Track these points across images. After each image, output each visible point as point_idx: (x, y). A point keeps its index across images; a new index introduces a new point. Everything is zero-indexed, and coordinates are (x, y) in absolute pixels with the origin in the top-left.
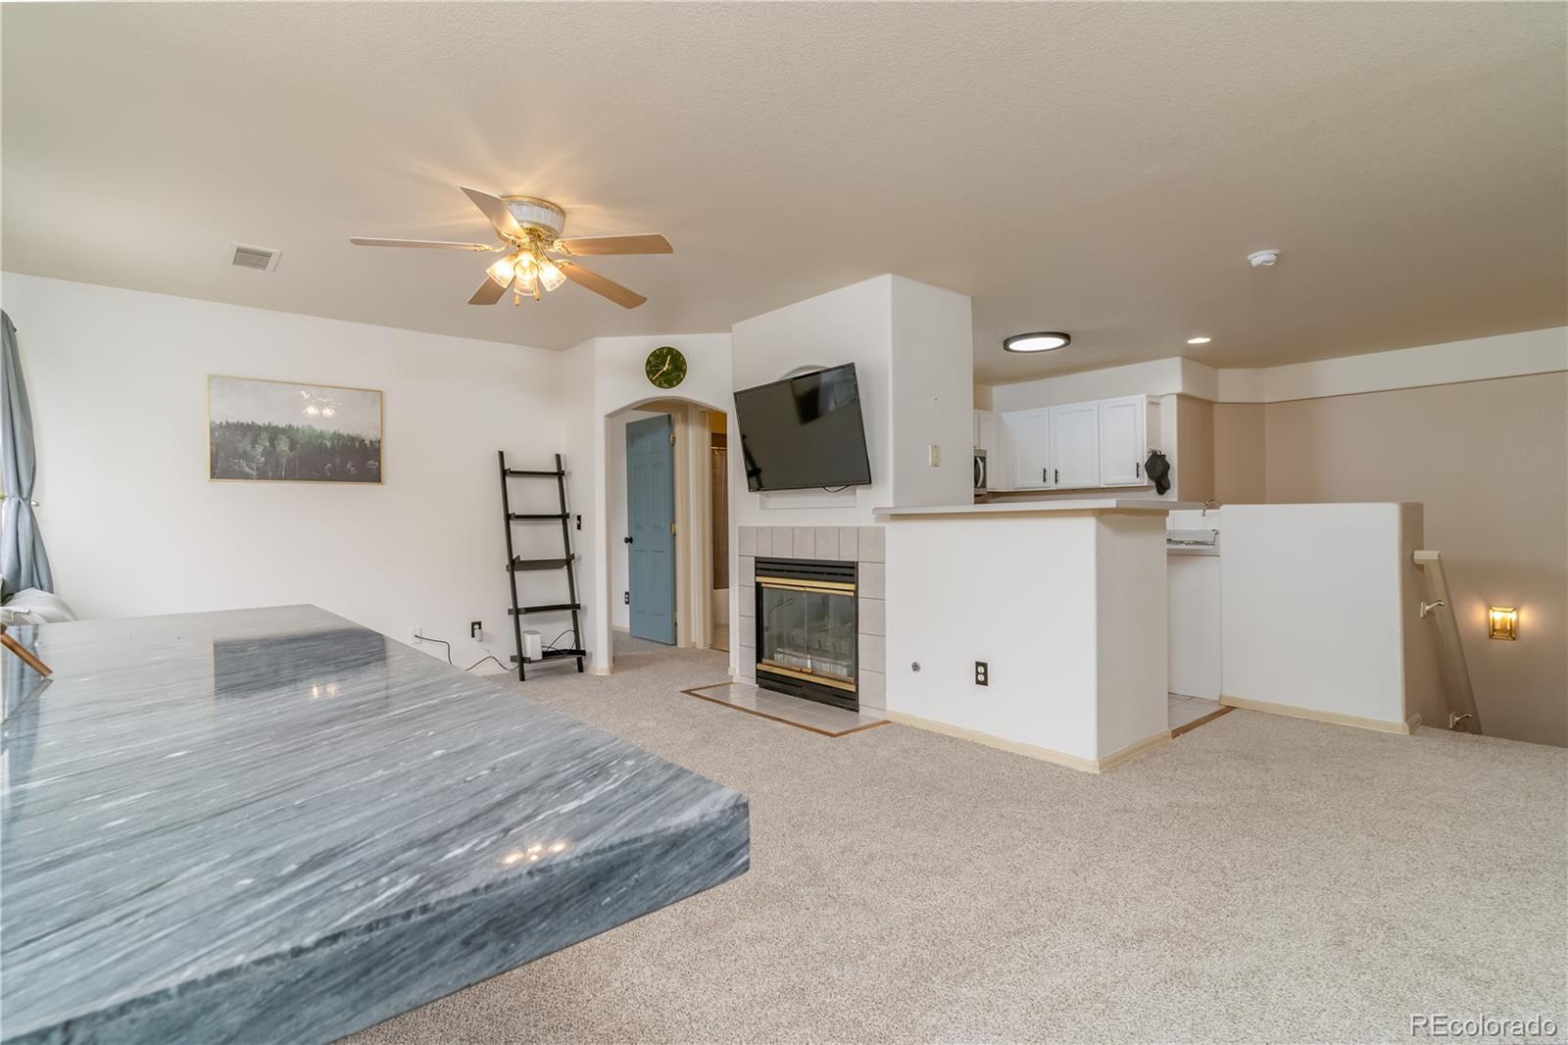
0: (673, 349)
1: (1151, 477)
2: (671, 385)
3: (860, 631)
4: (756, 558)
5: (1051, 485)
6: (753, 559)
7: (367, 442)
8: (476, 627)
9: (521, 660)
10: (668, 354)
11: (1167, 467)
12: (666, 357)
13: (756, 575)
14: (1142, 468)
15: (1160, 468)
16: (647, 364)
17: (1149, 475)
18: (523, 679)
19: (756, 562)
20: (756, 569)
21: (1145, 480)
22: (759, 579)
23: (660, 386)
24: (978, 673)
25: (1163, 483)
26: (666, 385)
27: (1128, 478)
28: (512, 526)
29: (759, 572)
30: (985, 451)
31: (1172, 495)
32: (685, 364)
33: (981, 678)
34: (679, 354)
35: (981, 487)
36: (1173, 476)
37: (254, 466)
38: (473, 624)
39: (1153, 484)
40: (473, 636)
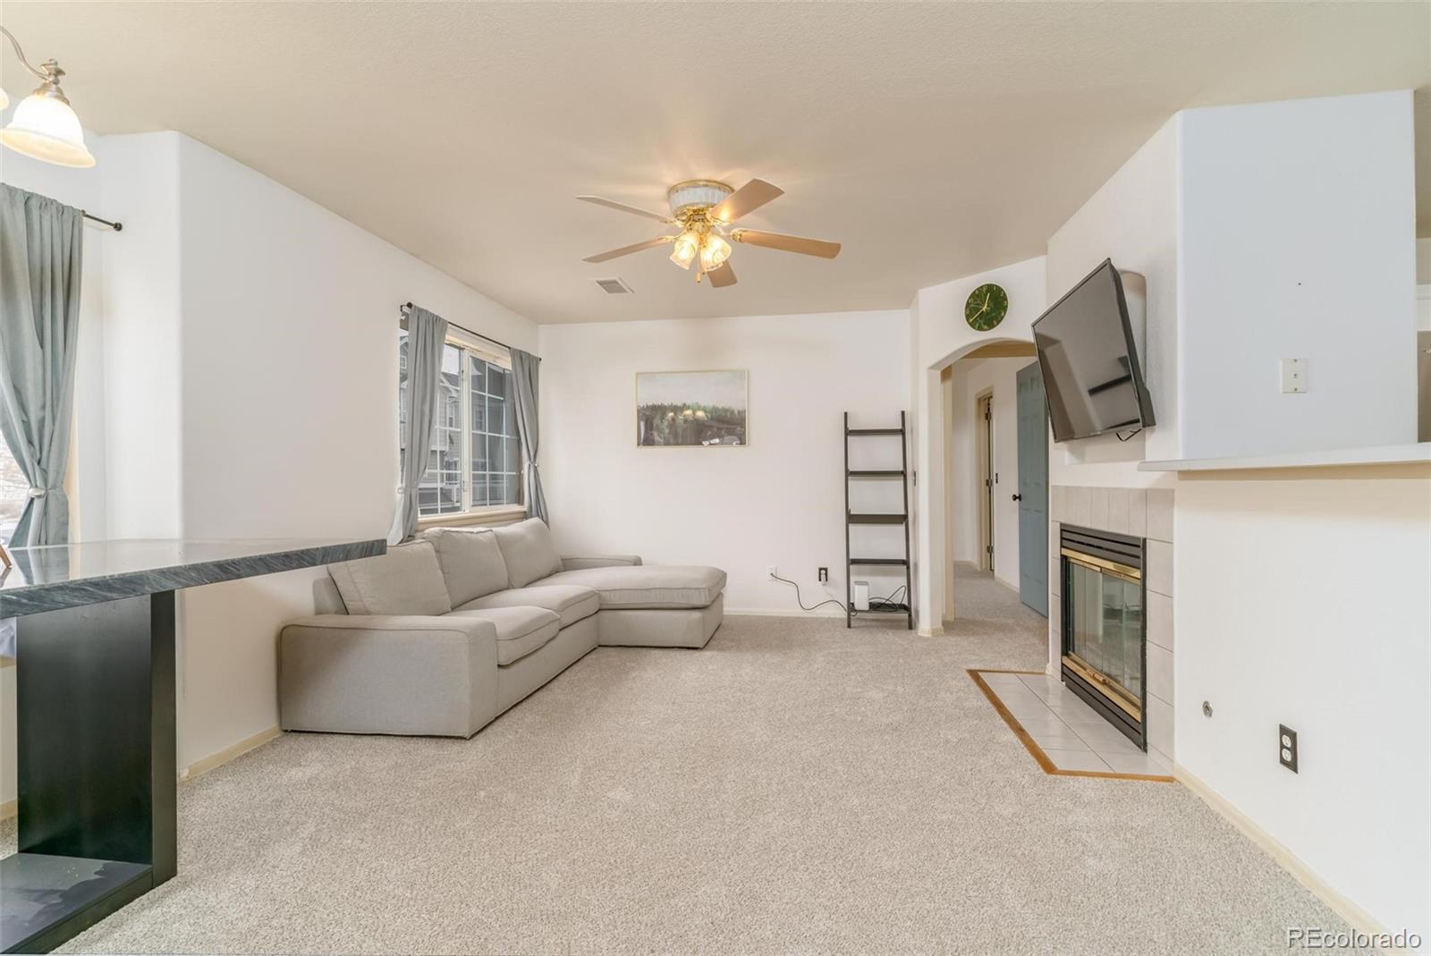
0: (993, 285)
2: (991, 326)
3: (1148, 638)
4: (1062, 524)
6: (1059, 524)
7: (736, 412)
8: (823, 572)
9: (851, 607)
10: (987, 292)
12: (986, 295)
13: (1062, 546)
16: (966, 308)
18: (849, 626)
19: (1062, 530)
20: (1062, 538)
22: (1066, 552)
23: (980, 329)
24: (1282, 747)
26: (986, 327)
28: (850, 483)
29: (1066, 543)
32: (1006, 299)
33: (1287, 756)
34: (999, 290)
37: (662, 436)
38: (820, 569)
40: (820, 580)
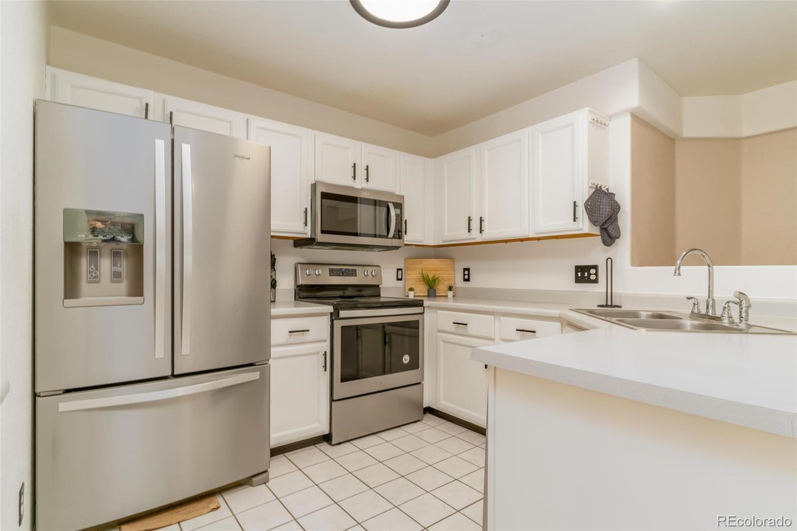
1: (593, 221)
5: (476, 236)
11: (616, 208)
14: (581, 210)
15: (606, 210)
17: (590, 219)
21: (584, 225)
25: (610, 229)
27: (562, 223)
30: (402, 197)
31: (623, 248)
35: (394, 237)
36: (625, 222)
39: (596, 230)
